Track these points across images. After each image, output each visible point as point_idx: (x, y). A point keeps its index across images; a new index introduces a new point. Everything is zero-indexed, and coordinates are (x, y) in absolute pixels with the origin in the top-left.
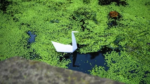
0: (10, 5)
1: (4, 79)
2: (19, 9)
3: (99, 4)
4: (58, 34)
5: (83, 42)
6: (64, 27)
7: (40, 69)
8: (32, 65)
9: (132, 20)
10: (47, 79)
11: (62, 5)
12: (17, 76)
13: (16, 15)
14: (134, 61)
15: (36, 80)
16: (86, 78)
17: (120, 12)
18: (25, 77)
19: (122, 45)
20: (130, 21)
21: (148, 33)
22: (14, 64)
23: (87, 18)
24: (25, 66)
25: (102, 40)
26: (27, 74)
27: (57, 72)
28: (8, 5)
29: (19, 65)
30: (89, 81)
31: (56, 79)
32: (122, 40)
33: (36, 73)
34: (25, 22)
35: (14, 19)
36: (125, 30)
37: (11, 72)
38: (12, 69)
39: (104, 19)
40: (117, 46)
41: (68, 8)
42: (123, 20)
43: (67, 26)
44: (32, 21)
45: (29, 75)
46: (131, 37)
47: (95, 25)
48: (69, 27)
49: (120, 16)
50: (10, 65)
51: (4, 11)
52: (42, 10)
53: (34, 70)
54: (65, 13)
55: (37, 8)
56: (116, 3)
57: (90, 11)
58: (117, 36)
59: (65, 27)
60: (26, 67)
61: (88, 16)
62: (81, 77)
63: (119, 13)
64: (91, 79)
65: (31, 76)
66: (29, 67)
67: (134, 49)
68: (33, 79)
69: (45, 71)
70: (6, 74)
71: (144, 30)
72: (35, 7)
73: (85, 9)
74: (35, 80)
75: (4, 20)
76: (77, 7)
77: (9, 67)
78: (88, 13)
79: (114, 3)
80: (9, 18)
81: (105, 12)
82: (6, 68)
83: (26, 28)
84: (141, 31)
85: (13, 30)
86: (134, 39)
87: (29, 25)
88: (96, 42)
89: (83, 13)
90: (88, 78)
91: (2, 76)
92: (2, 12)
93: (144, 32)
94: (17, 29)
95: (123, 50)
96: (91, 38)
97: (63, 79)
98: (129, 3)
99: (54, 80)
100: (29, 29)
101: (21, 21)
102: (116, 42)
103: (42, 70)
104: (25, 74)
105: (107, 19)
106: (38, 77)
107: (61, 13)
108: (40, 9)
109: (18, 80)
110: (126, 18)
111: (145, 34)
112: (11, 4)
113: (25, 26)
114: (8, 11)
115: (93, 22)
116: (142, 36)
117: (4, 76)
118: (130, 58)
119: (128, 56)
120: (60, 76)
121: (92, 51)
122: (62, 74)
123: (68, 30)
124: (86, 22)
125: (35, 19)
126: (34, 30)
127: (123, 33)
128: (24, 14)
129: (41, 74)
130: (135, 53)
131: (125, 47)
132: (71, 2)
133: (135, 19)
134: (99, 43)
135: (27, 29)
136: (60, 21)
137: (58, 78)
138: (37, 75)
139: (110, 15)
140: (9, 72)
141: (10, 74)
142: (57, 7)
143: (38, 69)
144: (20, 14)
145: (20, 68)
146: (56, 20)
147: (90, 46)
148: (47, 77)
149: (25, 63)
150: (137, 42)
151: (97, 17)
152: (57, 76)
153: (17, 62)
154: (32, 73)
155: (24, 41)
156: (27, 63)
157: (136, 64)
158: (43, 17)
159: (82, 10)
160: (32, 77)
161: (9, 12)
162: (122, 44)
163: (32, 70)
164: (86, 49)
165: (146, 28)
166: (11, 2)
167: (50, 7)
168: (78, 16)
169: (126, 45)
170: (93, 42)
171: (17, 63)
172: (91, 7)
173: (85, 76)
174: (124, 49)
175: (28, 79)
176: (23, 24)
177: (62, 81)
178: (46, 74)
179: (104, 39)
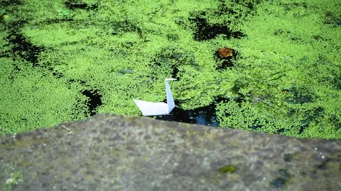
0: (42, 53)
1: (95, 141)
2: (60, 58)
3: (195, 38)
4: (138, 90)
5: (183, 95)
6: (143, 79)
7: (143, 125)
8: (130, 121)
9: (256, 58)
10: (157, 137)
11: (132, 45)
12: (112, 137)
13: (57, 68)
14: (262, 116)
15: (142, 139)
16: (211, 131)
17: (235, 48)
18: (125, 137)
19: (244, 94)
20: (253, 58)
21: (285, 75)
22: (104, 122)
23: (181, 62)
24: (120, 124)
25: (214, 88)
26: (127, 134)
27: (168, 128)
28: (38, 52)
29: (111, 123)
30: (217, 135)
31: (169, 136)
32: (244, 85)
33: (138, 131)
34: (75, 78)
35: (54, 74)
36: (247, 72)
37: (101, 133)
38: (103, 129)
39: (208, 62)
40: (237, 96)
41: (144, 50)
42: (241, 58)
43: (148, 77)
44: (87, 76)
45: (129, 134)
46: (258, 81)
47: (197, 73)
48: (153, 78)
49: (235, 54)
50: (97, 124)
51: (33, 62)
52: (99, 56)
53: (136, 127)
54: (140, 58)
55: (90, 54)
56: (225, 36)
57: (181, 51)
58: (236, 81)
59: (147, 79)
60: (122, 125)
61: (181, 59)
62: (204, 131)
63: (233, 50)
64: (219, 132)
65: (133, 135)
66: (126, 124)
67: (262, 98)
68: (137, 138)
69: (150, 127)
70: (96, 136)
71: (278, 71)
72: (87, 53)
73: (174, 50)
74: (139, 139)
75: (37, 77)
76: (158, 47)
77: (97, 127)
78: (181, 55)
79: (221, 36)
80: (46, 73)
81: (207, 51)
82: (93, 129)
83: (80, 86)
84: (274, 72)
85: (57, 91)
86: (262, 84)
87: (83, 82)
88: (204, 92)
89: (172, 56)
90: (215, 131)
91: (91, 139)
92: (32, 64)
93: (279, 73)
94: (64, 88)
95: (245, 101)
96: (194, 89)
97: (178, 135)
98: (247, 33)
99: (167, 137)
100: (86, 88)
101: (69, 77)
102: (235, 89)
103: (146, 127)
104: (124, 134)
105: (215, 62)
106: (144, 135)
107: (134, 58)
108: (95, 55)
109: (116, 142)
110: (247, 55)
111: (280, 77)
112: (43, 51)
113: (77, 83)
114: (41, 63)
115: (192, 68)
116: (275, 79)
117: (94, 139)
118: (256, 112)
119: (253, 109)
120: (174, 132)
121: (201, 106)
122: (177, 129)
123: (151, 81)
124: (180, 69)
125: (92, 72)
126: (95, 89)
127: (244, 76)
128: (71, 65)
129: (147, 131)
130: (265, 104)
131: (249, 97)
132: (147, 39)
133: (261, 55)
134: (209, 92)
135: (82, 88)
136: (135, 71)
137: (172, 134)
138: (141, 134)
139: (218, 54)
140: (99, 133)
141: (102, 135)
142: (125, 49)
143: (140, 126)
144: (64, 66)
145: (114, 126)
146: (126, 69)
147: (195, 98)
148: (156, 134)
149: (120, 121)
150: (268, 88)
151: (197, 59)
152: (170, 132)
153: (107, 119)
154: (133, 131)
155: (82, 105)
156: (122, 120)
157: (265, 119)
158: (104, 68)
159: (168, 50)
160: (134, 137)
161: (44, 63)
162: (244, 91)
163: (131, 128)
164: (191, 103)
165: (282, 68)
166: (43, 48)
167: (112, 50)
168: (165, 61)
169: (250, 93)
170: (199, 93)
171: (108, 121)
172: (182, 45)
173: (210, 129)
174: (247, 98)
175: (130, 138)
176: (72, 81)
177: (178, 137)
178: (153, 131)
179: (216, 87)
